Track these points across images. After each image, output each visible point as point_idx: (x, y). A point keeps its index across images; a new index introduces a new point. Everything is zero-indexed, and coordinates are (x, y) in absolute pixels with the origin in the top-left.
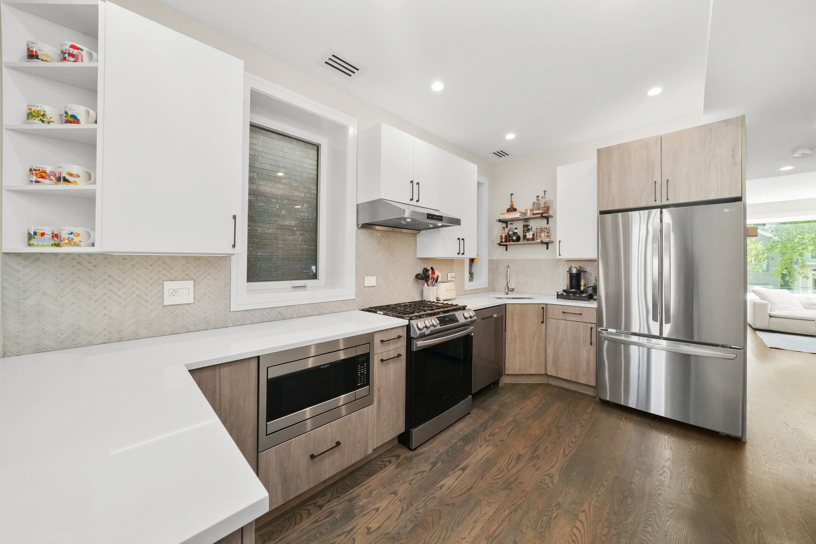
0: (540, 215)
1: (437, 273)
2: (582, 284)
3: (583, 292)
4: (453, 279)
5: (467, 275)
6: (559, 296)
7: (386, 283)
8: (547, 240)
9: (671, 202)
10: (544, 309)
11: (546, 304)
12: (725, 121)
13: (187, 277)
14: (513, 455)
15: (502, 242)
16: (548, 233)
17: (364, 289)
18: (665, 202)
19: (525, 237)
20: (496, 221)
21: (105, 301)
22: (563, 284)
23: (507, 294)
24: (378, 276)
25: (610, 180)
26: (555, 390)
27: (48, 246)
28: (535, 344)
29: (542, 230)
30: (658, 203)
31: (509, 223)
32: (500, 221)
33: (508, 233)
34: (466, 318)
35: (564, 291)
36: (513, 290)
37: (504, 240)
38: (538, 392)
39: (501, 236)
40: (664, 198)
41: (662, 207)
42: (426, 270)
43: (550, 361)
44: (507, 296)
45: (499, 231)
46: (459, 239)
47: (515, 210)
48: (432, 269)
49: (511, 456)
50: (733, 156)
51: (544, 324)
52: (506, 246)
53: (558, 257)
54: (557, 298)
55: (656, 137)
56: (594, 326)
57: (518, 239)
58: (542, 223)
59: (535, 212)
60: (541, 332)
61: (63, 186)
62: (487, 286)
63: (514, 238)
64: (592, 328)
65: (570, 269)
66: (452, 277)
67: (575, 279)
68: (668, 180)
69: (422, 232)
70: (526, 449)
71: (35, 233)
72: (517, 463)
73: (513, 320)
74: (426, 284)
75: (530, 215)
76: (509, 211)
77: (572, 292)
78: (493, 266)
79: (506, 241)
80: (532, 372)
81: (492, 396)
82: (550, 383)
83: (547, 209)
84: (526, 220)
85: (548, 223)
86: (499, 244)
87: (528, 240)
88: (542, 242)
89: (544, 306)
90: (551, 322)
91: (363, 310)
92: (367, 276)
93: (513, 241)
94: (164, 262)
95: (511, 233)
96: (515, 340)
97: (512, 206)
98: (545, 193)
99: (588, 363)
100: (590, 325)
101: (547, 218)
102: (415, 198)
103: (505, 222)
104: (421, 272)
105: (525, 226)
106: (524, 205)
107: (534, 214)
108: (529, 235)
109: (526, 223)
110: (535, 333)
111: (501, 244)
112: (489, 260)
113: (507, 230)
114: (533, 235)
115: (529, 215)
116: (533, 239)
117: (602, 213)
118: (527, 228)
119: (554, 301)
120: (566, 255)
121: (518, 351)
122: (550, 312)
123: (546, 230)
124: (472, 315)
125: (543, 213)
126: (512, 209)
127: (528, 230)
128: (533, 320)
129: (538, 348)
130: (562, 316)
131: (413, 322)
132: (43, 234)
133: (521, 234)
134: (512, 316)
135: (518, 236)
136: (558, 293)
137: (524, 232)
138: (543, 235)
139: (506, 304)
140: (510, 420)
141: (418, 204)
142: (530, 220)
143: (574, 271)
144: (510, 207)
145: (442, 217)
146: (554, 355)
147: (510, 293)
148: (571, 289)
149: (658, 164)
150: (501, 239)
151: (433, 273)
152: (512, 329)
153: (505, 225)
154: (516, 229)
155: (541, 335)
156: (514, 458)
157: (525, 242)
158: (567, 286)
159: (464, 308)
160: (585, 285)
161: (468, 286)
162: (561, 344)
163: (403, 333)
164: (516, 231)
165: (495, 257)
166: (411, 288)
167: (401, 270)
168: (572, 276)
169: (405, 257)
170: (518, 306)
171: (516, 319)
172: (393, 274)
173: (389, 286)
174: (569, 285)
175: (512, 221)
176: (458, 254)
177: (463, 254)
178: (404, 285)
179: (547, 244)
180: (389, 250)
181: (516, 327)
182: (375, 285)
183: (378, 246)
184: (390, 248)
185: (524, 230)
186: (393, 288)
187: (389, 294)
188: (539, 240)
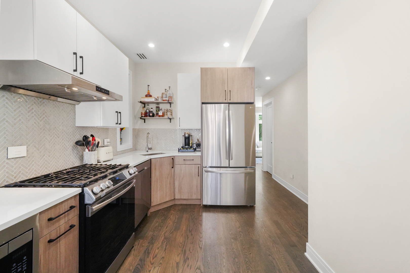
0: (167, 101)
1: (97, 140)
2: (190, 143)
3: (191, 147)
4: (109, 144)
5: (119, 140)
7: (40, 152)
8: (170, 117)
9: (231, 101)
10: (173, 159)
11: (174, 156)
12: (250, 68)
15: (142, 117)
16: (171, 113)
17: (7, 161)
18: (229, 101)
19: (157, 114)
20: (139, 102)
22: (181, 142)
23: (147, 152)
24: (29, 145)
25: (206, 86)
26: (180, 207)
28: (169, 182)
29: (167, 111)
30: (226, 101)
31: (146, 105)
32: (141, 102)
33: (146, 111)
34: (131, 174)
35: (182, 147)
36: (150, 149)
37: (143, 116)
38: (172, 211)
39: (142, 113)
40: (229, 99)
41: (229, 103)
42: (86, 138)
43: (177, 190)
44: (147, 153)
45: (140, 109)
46: (117, 112)
47: (151, 96)
48: (92, 136)
50: (252, 84)
51: (173, 168)
52: (144, 119)
53: (178, 127)
54: (179, 152)
55: (226, 68)
57: (153, 116)
58: (168, 106)
59: (164, 99)
60: (172, 174)
62: (132, 147)
63: (151, 114)
65: (185, 134)
66: (108, 142)
67: (187, 139)
68: (230, 91)
69: (82, 103)
70: (179, 256)
72: (178, 270)
73: (155, 169)
74: (87, 150)
76: (146, 96)
77: (186, 148)
78: (136, 134)
79: (145, 117)
80: (167, 200)
81: (145, 225)
82: (177, 203)
83: (171, 97)
84: (158, 103)
85: (170, 107)
86: (141, 118)
87: (160, 116)
88: (168, 118)
89: (173, 158)
90: (177, 167)
91: (6, 186)
92: (13, 145)
93: (150, 116)
95: (148, 111)
96: (157, 182)
97: (149, 93)
98: (169, 88)
99: (197, 187)
100: (198, 166)
101: (170, 103)
102: (80, 70)
103: (144, 103)
104: (81, 139)
105: (157, 107)
106: (156, 94)
107: (163, 100)
108: (160, 113)
109: (157, 106)
110: (168, 175)
111: (142, 118)
112: (133, 129)
113: (145, 109)
114: (163, 113)
115: (160, 100)
116: (163, 116)
117: (203, 103)
118: (158, 109)
119: (177, 154)
120: (183, 127)
121: (159, 189)
122: (176, 161)
123: (170, 111)
124: (135, 171)
125: (169, 100)
126: (149, 95)
127: (159, 110)
128: (167, 168)
129: (170, 183)
130: (183, 162)
131: (87, 189)
133: (155, 112)
134: (155, 166)
135: (153, 113)
136: (179, 149)
137: (156, 111)
138: (169, 114)
139: (151, 159)
140: (163, 238)
141: (81, 76)
142: (160, 104)
143: (187, 136)
144: (147, 94)
145: (108, 91)
146: (179, 186)
147: (149, 151)
148: (185, 145)
149: (226, 82)
150: (142, 115)
151: (94, 139)
152: (155, 174)
153: (143, 105)
154: (152, 108)
155: (171, 176)
156: (175, 267)
157: (157, 117)
158: (183, 144)
159: (127, 167)
160: (192, 143)
161: (120, 148)
162: (183, 179)
163: (76, 203)
164: (152, 110)
165: (137, 127)
166: (71, 154)
167: (59, 138)
168: (186, 138)
169: (63, 126)
170: (159, 159)
171: (157, 168)
172: (50, 142)
173: (44, 155)
174: (184, 143)
175: (148, 103)
176: (117, 124)
177: (120, 124)
178: (63, 152)
179: (170, 119)
180: (44, 118)
181: (158, 173)
182: (25, 155)
183: (28, 112)
184: (46, 116)
185: (156, 110)
186: (49, 156)
187: (44, 162)
188: (166, 117)
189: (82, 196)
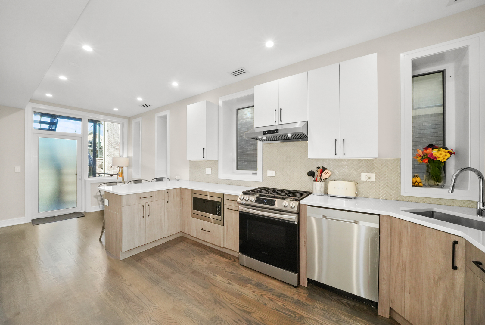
13: (210, 166)
14: (249, 309)
17: (268, 177)
24: (277, 171)
49: (248, 307)
70: (259, 318)
72: (241, 310)
92: (270, 170)
102: (278, 120)
145: (277, 130)
156: (244, 309)
166: (308, 182)
167: (297, 167)
169: (301, 159)
172: (290, 170)
173: (286, 178)
176: (336, 155)
178: (301, 179)
180: (286, 154)
182: (275, 176)
183: (277, 152)
184: (287, 153)
186: (290, 179)
187: (286, 183)
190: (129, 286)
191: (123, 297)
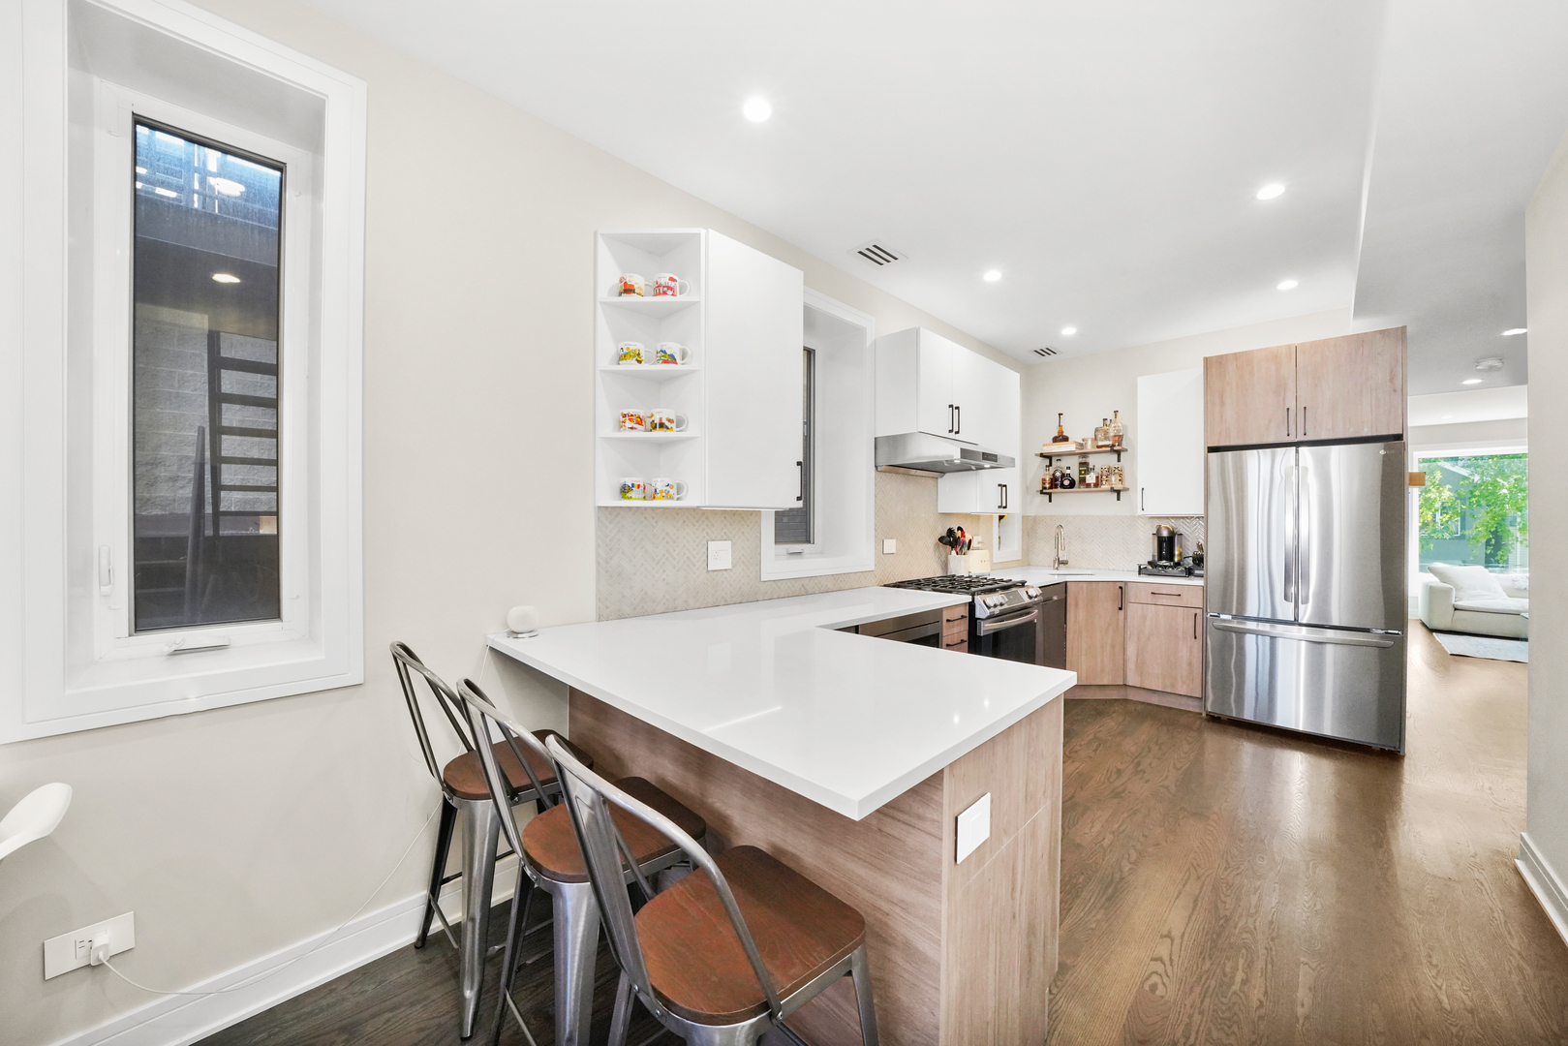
0: (1109, 449)
1: (967, 536)
2: (1176, 553)
3: (1178, 564)
4: (980, 545)
5: (996, 539)
6: (1141, 571)
7: (905, 550)
8: (1118, 486)
9: (1310, 437)
10: (1122, 588)
11: (1126, 583)
12: (1381, 332)
13: (725, 537)
15: (1045, 488)
16: (1120, 475)
17: (883, 556)
18: (1302, 438)
19: (1082, 481)
20: (1037, 455)
21: (664, 563)
22: (1147, 551)
23: (1057, 569)
24: (898, 539)
25: (1222, 403)
27: (639, 499)
28: (1109, 642)
29: (1110, 471)
30: (1292, 439)
31: (1054, 460)
32: (1042, 455)
33: (1054, 475)
34: (1030, 597)
35: (1150, 563)
36: (1065, 563)
37: (1047, 486)
38: (1117, 708)
39: (1044, 480)
40: (1301, 432)
41: (1298, 445)
42: (950, 532)
43: (1131, 665)
45: (1039, 472)
46: (1002, 487)
47: (1066, 439)
48: (959, 528)
50: (1392, 379)
51: (1122, 612)
52: (1050, 495)
53: (1140, 512)
54: (1140, 574)
55: (1289, 346)
56: (1199, 612)
57: (1072, 485)
58: (1110, 460)
59: (1100, 444)
60: (1118, 623)
61: (659, 434)
62: (1019, 557)
63: (1066, 483)
64: (1196, 615)
65: (1159, 529)
67: (1166, 545)
68: (1305, 408)
69: (947, 475)
71: (633, 485)
73: (1076, 605)
74: (954, 552)
75: (1093, 447)
76: (1055, 440)
77: (1161, 566)
78: (1031, 527)
79: (1051, 488)
80: (1106, 682)
82: (1130, 698)
83: (1119, 438)
84: (1084, 455)
85: (1119, 461)
86: (1042, 492)
87: (1088, 485)
88: (1113, 490)
89: (1123, 586)
90: (1132, 609)
91: (885, 586)
92: (887, 537)
93: (1063, 486)
94: (707, 518)
95: (1058, 474)
96: (1081, 634)
97: (1061, 432)
98: (1116, 416)
99: (1190, 664)
100: (1194, 611)
101: (1118, 453)
102: (955, 429)
103: (1049, 457)
104: (945, 534)
105: (1082, 464)
106: (1081, 431)
107: (1098, 447)
108: (1091, 479)
109: (1083, 460)
110: (1109, 625)
111: (1044, 491)
112: (1023, 517)
113: (1052, 472)
114: (1097, 478)
115: (1089, 448)
116: (1096, 485)
117: (1212, 450)
118: (1085, 467)
119: (1135, 578)
120: (1151, 511)
121: (1084, 652)
122: (1131, 594)
123: (1116, 471)
124: (1004, 602)
125: (1113, 446)
126: (1061, 438)
127: (1087, 471)
128: (1106, 606)
129: (1113, 647)
130: (1150, 599)
131: (979, 599)
132: (639, 486)
133: (1076, 477)
134: (1076, 599)
135: (1073, 479)
136: (1139, 566)
137: (1080, 474)
138: (1113, 479)
139: (1066, 582)
141: (957, 437)
142: (1090, 456)
143: (1165, 534)
144: (1057, 435)
145: (996, 456)
146: (1138, 656)
147: (1064, 567)
148: (1160, 560)
149: (1291, 385)
150: (1044, 484)
151: (963, 535)
152: (1076, 618)
153: (1047, 462)
154: (1069, 468)
155: (1117, 627)
157: (1083, 489)
158: (1153, 556)
159: (1023, 584)
160: (1180, 554)
161: (998, 556)
162: (1149, 639)
163: (965, 612)
164: (1068, 472)
165: (1032, 513)
166: (932, 557)
167: (920, 529)
168: (1161, 540)
169: (924, 512)
170: (1085, 585)
171: (1081, 603)
172: (913, 536)
173: (908, 554)
174: (1156, 554)
175: (1060, 456)
176: (999, 507)
177: (1005, 507)
178: (924, 553)
179: (1118, 492)
180: (909, 501)
181: (1082, 615)
182: (894, 552)
183: (896, 496)
184: (910, 499)
185: (1080, 471)
186: (912, 556)
187: (908, 565)
188: (1106, 487)
189: (972, 606)
190: (1172, 940)
191: (1219, 935)
